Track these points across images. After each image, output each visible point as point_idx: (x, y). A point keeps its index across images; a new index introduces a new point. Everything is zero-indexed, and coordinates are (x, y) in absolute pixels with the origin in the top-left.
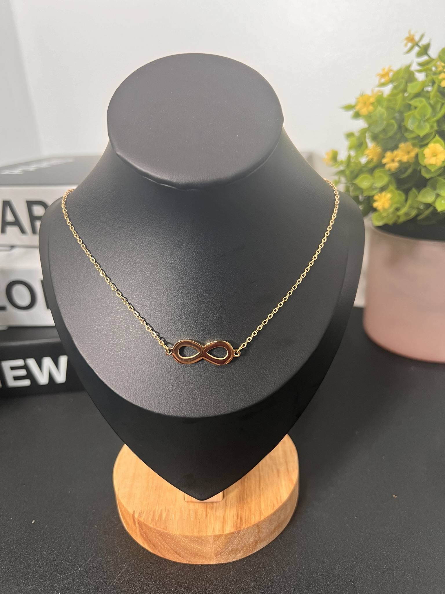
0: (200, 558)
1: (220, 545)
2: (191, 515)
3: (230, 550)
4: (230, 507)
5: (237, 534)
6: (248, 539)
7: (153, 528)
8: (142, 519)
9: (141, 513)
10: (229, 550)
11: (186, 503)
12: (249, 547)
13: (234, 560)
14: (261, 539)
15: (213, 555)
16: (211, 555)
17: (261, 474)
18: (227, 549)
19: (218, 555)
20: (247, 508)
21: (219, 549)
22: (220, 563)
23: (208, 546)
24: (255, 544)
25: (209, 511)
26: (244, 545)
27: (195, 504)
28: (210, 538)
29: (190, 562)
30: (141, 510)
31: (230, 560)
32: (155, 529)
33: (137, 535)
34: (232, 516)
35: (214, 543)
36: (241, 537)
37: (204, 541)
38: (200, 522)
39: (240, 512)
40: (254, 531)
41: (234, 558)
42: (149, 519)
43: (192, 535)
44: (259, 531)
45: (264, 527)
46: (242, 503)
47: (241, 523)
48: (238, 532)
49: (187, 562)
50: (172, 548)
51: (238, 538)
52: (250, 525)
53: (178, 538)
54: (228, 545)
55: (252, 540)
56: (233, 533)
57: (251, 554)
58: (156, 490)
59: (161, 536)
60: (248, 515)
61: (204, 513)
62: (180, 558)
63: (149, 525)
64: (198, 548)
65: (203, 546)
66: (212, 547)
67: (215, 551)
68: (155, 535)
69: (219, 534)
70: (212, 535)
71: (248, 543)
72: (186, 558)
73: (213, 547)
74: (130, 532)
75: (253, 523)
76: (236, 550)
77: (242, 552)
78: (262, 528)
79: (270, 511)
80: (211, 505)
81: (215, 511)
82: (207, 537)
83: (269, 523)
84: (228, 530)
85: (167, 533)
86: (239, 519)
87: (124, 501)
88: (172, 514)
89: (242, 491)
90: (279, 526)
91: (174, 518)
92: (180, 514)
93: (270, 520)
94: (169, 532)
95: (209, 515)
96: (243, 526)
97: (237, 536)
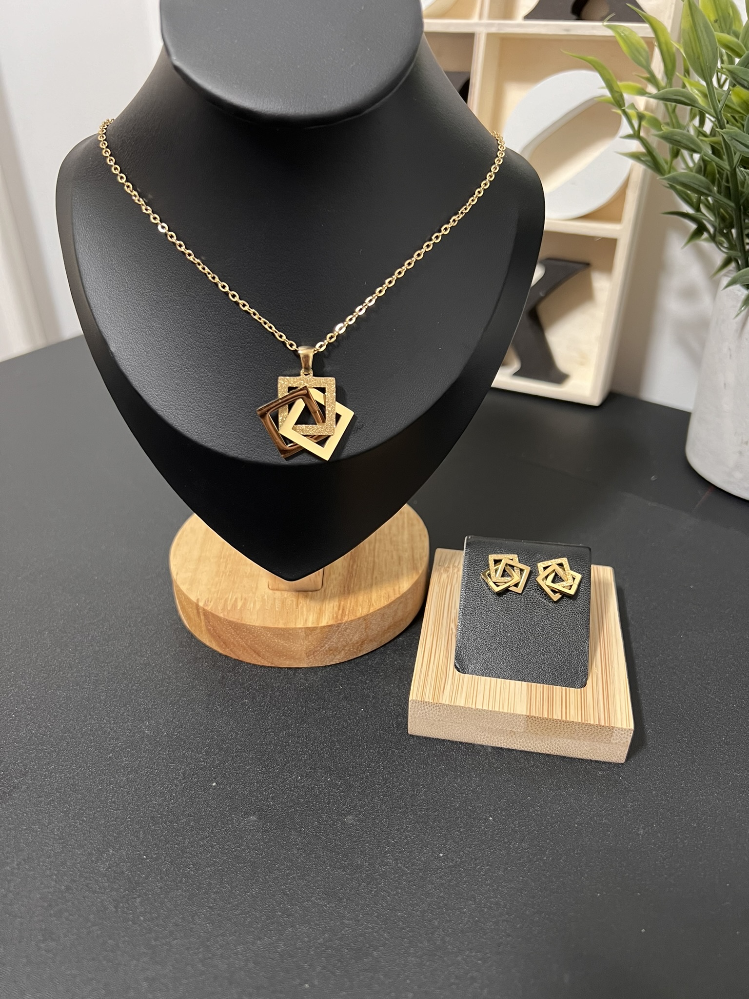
0: (286, 659)
1: (313, 641)
2: (276, 604)
5: (336, 627)
6: (351, 637)
7: (224, 619)
8: (208, 608)
9: (208, 601)
10: (325, 648)
11: (271, 592)
12: (353, 648)
13: (332, 663)
14: (370, 638)
15: (304, 655)
16: (301, 655)
17: (376, 560)
18: (323, 647)
19: (311, 655)
21: (312, 647)
22: (313, 666)
23: (297, 642)
25: (302, 601)
26: (345, 644)
27: (283, 592)
28: (300, 631)
29: (273, 664)
30: (208, 598)
31: (326, 662)
32: (227, 620)
33: (202, 632)
34: (332, 608)
36: (342, 632)
38: (288, 613)
39: (342, 603)
40: (360, 626)
41: (332, 661)
42: (219, 608)
43: (276, 626)
45: (374, 622)
46: (346, 593)
47: (343, 615)
48: (339, 625)
49: (270, 665)
50: (249, 644)
52: (355, 618)
54: (325, 641)
55: (356, 638)
56: (329, 626)
57: (355, 657)
58: (229, 575)
59: (234, 629)
60: (353, 606)
62: (259, 659)
63: (219, 615)
65: (291, 642)
68: (226, 629)
69: (313, 626)
70: (303, 627)
71: (351, 641)
72: (267, 658)
74: (192, 630)
75: (359, 615)
76: (335, 650)
77: (343, 652)
78: (371, 623)
79: (384, 603)
80: (305, 594)
81: (310, 601)
82: (295, 629)
83: (381, 618)
84: (324, 622)
85: (243, 624)
86: (340, 612)
87: (184, 588)
88: (250, 603)
89: (348, 578)
90: (395, 625)
91: (253, 607)
92: (261, 603)
93: (383, 615)
94: (245, 623)
95: (301, 605)
96: (346, 619)
97: (336, 631)
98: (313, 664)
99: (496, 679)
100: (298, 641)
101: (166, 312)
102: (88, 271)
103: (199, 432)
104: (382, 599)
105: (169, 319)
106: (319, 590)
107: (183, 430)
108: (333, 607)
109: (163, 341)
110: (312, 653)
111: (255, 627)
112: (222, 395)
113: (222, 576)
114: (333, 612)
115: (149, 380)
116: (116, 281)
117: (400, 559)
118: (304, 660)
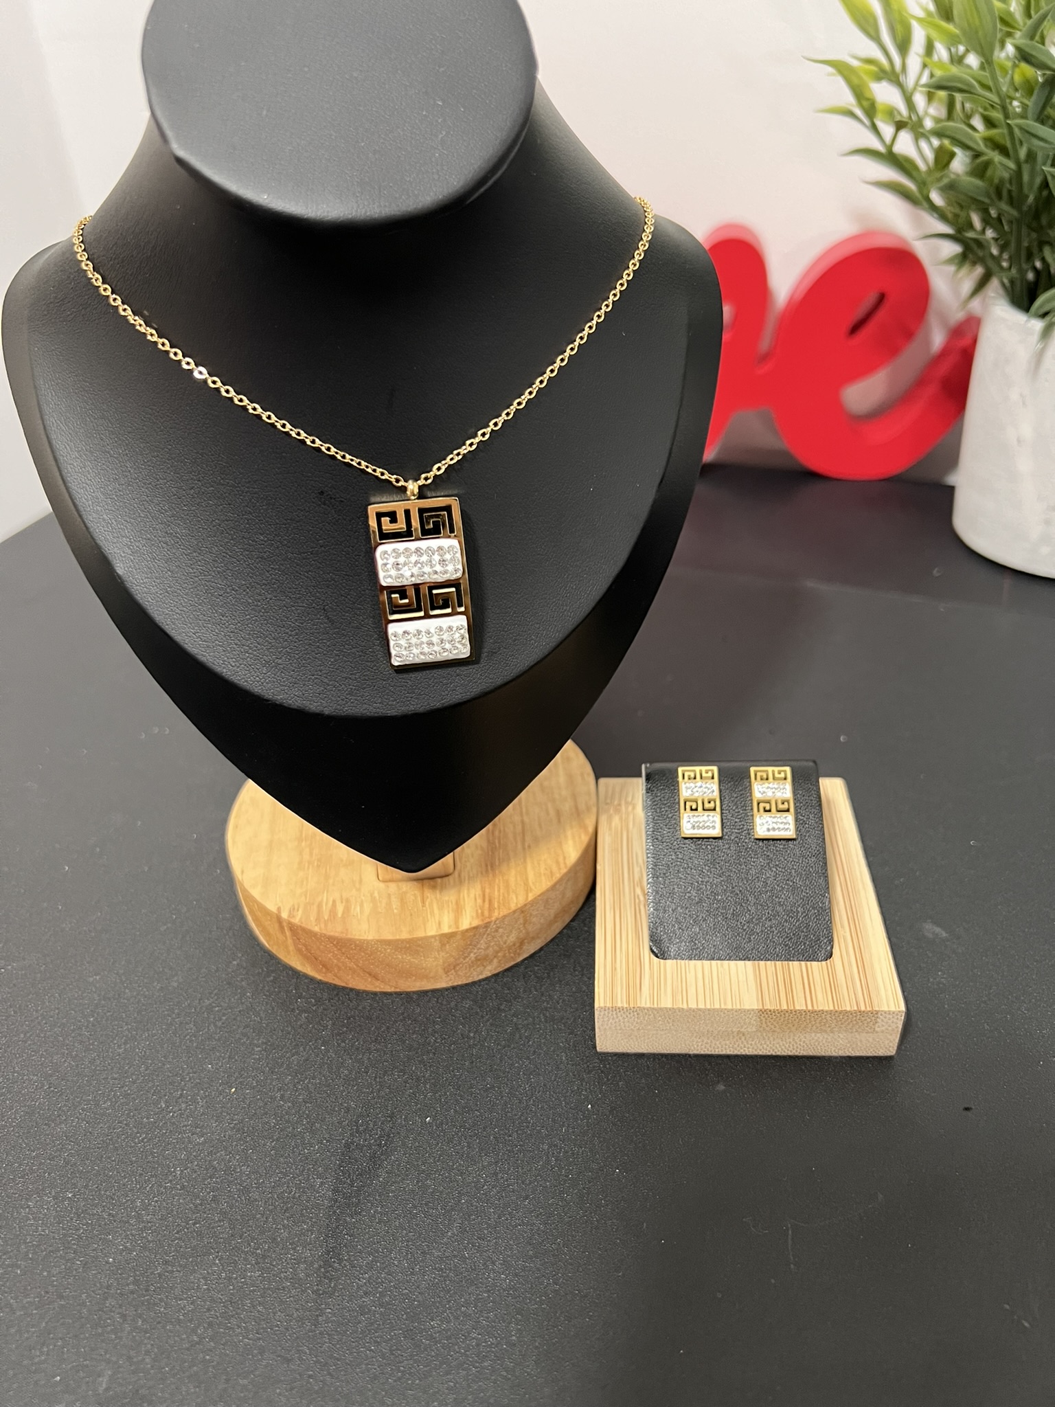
0: (415, 979)
1: (452, 951)
2: (393, 903)
3: (473, 959)
4: (469, 883)
5: (484, 928)
6: (506, 938)
7: (321, 934)
8: (296, 921)
9: (294, 909)
10: (470, 959)
11: (382, 885)
12: (510, 953)
13: (481, 977)
14: (531, 935)
15: (441, 971)
16: (437, 972)
17: (526, 819)
18: (467, 957)
19: (451, 970)
20: (501, 881)
21: (452, 960)
22: (456, 984)
23: (429, 956)
24: (520, 946)
25: (429, 895)
26: (498, 949)
27: (400, 884)
28: (433, 940)
29: (396, 988)
30: (293, 905)
31: (473, 977)
32: (325, 935)
33: (289, 952)
35: (441, 948)
36: (492, 934)
37: (422, 947)
38: (411, 915)
39: (487, 891)
40: (516, 922)
41: (481, 973)
42: (312, 919)
43: (398, 937)
44: (527, 921)
45: (535, 913)
46: (491, 875)
47: (491, 909)
48: (487, 926)
49: (393, 990)
50: (360, 965)
51: (486, 935)
52: (511, 911)
53: (372, 946)
54: (469, 950)
55: (512, 938)
56: (474, 928)
57: (512, 963)
58: (318, 866)
59: (336, 947)
60: (503, 894)
61: (419, 899)
62: (377, 983)
63: (312, 929)
64: (412, 960)
65: (421, 956)
66: (437, 956)
67: (444, 963)
68: (326, 946)
69: (450, 931)
70: (437, 934)
71: (505, 943)
72: (388, 982)
73: (441, 956)
74: (274, 950)
75: (513, 907)
76: (484, 959)
77: (495, 961)
78: (531, 915)
79: (545, 884)
80: (432, 882)
81: (441, 893)
82: (427, 938)
83: (545, 906)
84: (466, 922)
85: (350, 940)
86: (487, 903)
87: (256, 893)
88: (354, 909)
89: (490, 853)
90: (564, 911)
91: (360, 913)
92: (371, 905)
93: (547, 901)
94: (352, 937)
95: (429, 900)
96: (496, 914)
97: (484, 934)
98: (454, 982)
99: (709, 962)
100: (431, 954)
101: (193, 511)
102: (69, 457)
103: (262, 681)
104: (543, 878)
105: (199, 521)
106: (450, 874)
107: (239, 680)
108: (476, 899)
109: (195, 554)
110: (452, 967)
111: (368, 941)
112: (290, 625)
113: (308, 868)
114: (476, 906)
115: (179, 612)
116: (112, 470)
117: (558, 813)
118: (441, 978)
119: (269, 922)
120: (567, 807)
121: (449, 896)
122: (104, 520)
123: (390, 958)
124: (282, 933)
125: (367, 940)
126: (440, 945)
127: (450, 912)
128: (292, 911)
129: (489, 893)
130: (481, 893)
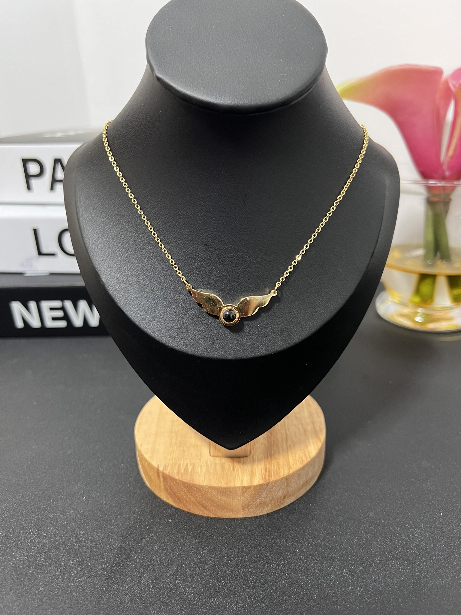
3: (258, 502)
4: (258, 462)
20: (275, 462)
24: (283, 499)
35: (242, 494)
37: (232, 493)
44: (288, 485)
51: (267, 490)
53: (205, 489)
61: (231, 467)
64: (226, 500)
66: (239, 499)
73: (241, 499)
119: (152, 473)
120: (309, 428)
121: (248, 468)
122: (99, 255)
123: (214, 497)
124: (158, 479)
125: (203, 485)
126: (241, 493)
127: (248, 475)
128: (165, 467)
129: (269, 468)
130: (264, 467)
